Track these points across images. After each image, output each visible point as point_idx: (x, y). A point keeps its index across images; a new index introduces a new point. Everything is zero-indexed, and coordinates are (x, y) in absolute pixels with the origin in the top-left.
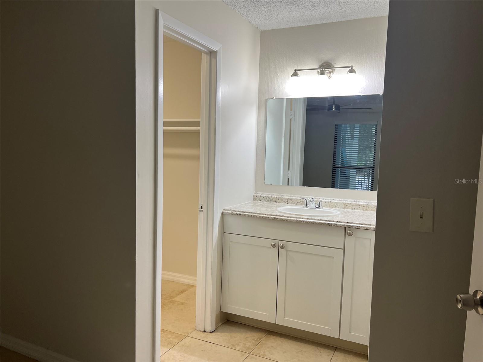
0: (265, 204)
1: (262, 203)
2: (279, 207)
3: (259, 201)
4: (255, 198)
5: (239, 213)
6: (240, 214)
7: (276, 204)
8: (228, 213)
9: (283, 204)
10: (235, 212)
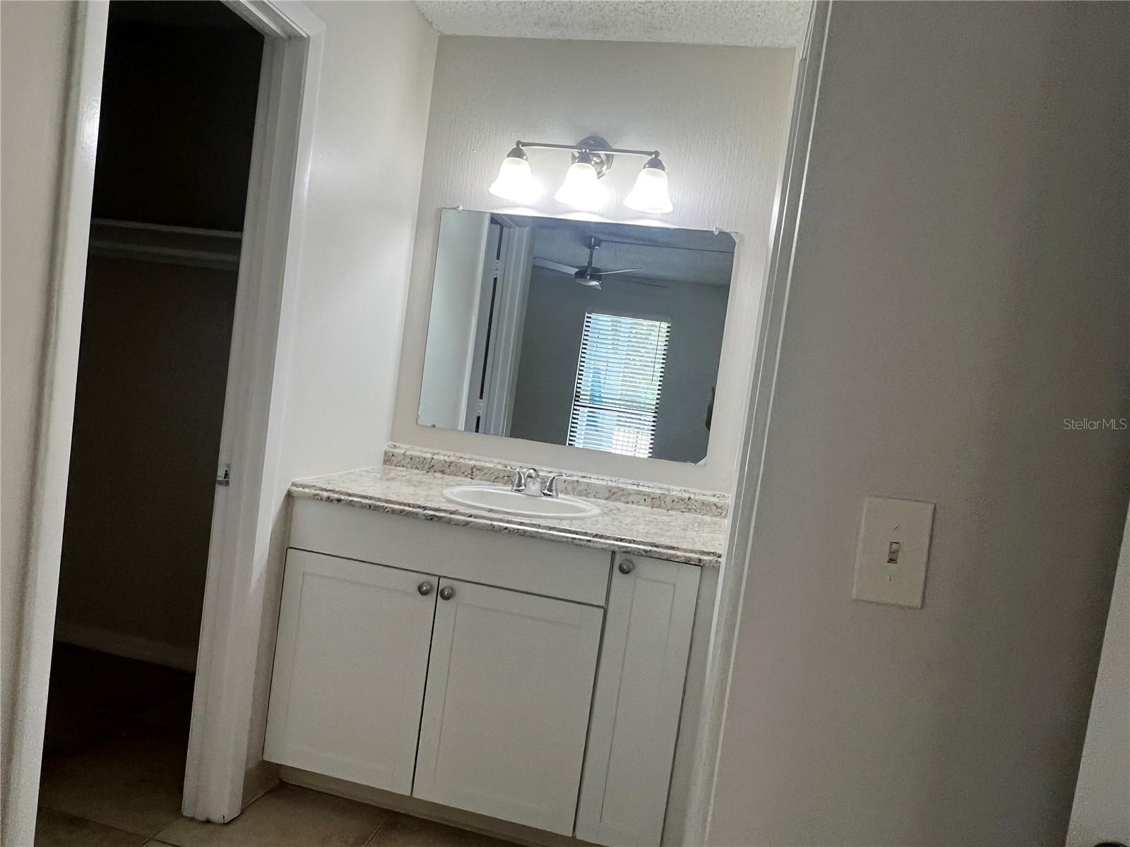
0: (414, 477)
1: (404, 474)
2: (448, 486)
3: (399, 468)
4: (389, 459)
5: (336, 496)
6: (339, 500)
7: (442, 478)
8: (305, 493)
9: (459, 478)
10: (325, 494)
